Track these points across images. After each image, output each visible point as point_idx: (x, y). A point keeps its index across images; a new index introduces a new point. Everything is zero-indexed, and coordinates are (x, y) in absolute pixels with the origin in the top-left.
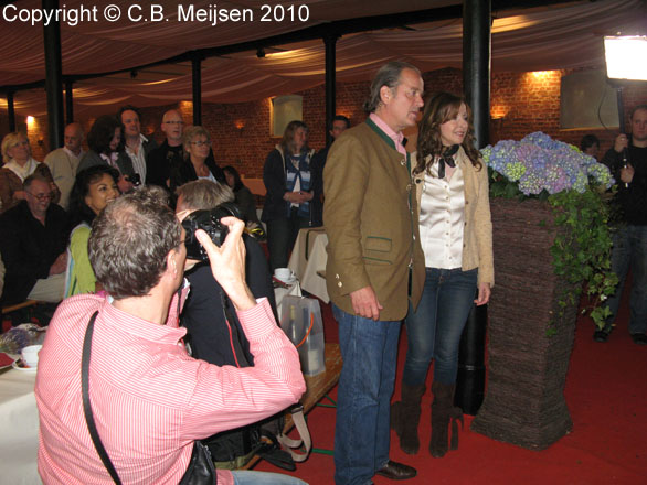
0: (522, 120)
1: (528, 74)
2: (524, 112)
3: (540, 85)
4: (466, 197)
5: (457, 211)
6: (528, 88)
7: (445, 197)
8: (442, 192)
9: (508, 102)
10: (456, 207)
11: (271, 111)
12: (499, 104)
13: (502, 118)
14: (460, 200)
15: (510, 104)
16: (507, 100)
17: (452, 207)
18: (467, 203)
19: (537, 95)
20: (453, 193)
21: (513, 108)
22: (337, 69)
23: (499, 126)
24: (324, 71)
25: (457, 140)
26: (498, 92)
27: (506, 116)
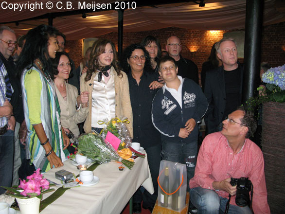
0: (204, 53)
1: (208, 31)
2: (206, 49)
3: (214, 37)
4: (116, 91)
5: (111, 99)
6: (207, 38)
7: (104, 92)
8: (103, 89)
9: (198, 44)
10: (110, 97)
11: (83, 45)
12: (194, 45)
13: (195, 52)
14: (113, 93)
15: (199, 45)
16: (197, 43)
17: (108, 97)
18: (116, 94)
19: (212, 42)
20: (108, 89)
21: (200, 47)
22: (124, 25)
23: (193, 56)
24: (117, 26)
25: (108, 63)
26: (193, 40)
27: (197, 51)
